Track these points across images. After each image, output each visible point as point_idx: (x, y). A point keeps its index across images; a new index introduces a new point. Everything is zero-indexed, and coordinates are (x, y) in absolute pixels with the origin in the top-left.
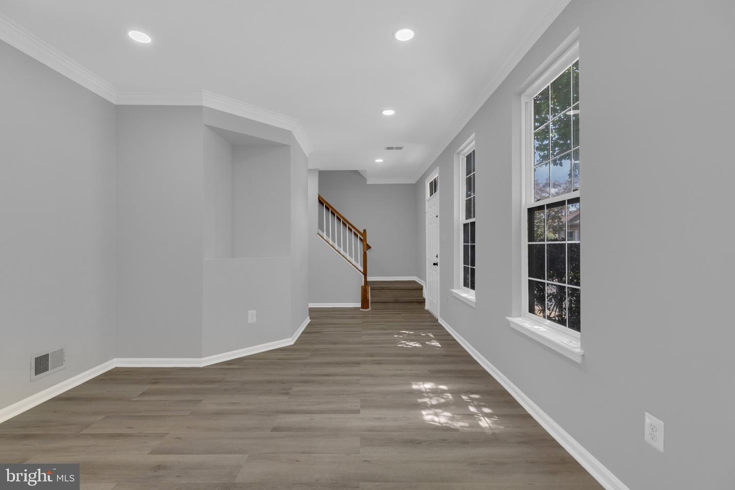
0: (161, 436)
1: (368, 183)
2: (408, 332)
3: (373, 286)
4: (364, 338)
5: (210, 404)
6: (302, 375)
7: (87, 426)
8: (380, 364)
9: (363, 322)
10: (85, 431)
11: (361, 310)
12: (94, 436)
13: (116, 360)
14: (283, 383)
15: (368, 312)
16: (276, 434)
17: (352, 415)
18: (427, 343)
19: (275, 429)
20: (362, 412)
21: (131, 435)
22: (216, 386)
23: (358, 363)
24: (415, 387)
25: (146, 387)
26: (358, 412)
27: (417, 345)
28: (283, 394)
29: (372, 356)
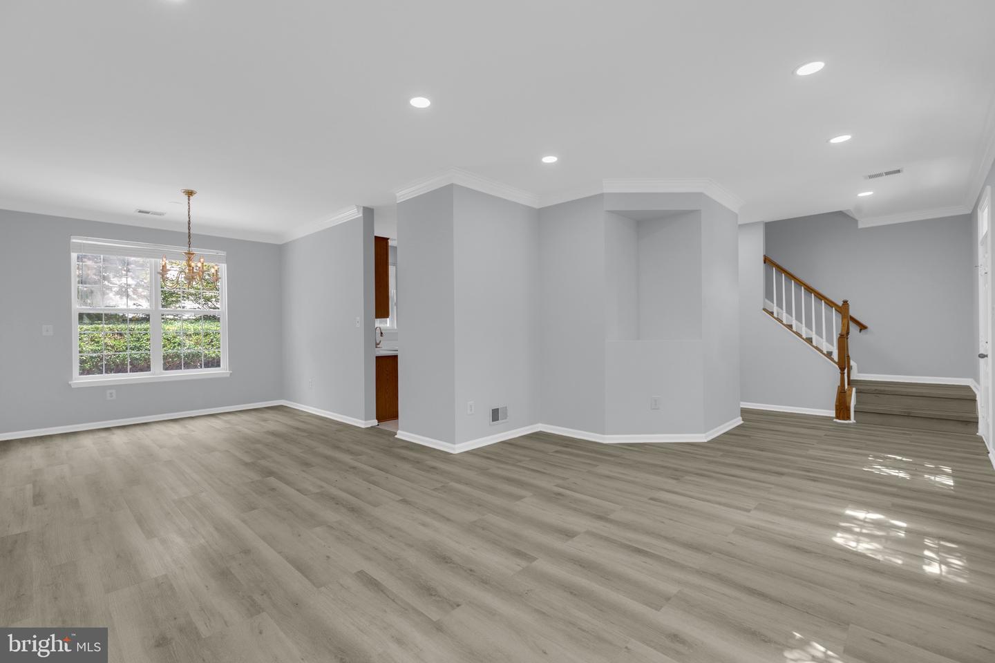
0: (564, 479)
1: (861, 226)
2: (900, 458)
3: (860, 387)
4: (811, 452)
5: (603, 469)
6: (701, 469)
7: (520, 461)
8: (815, 481)
9: (826, 435)
10: (519, 464)
11: (835, 420)
12: (523, 467)
13: (540, 424)
14: (676, 470)
15: (849, 424)
16: (652, 502)
17: (739, 511)
18: (926, 476)
19: (651, 499)
20: (751, 512)
21: (544, 473)
22: (613, 459)
23: (782, 474)
24: (849, 512)
25: (559, 448)
26: (748, 511)
27: (902, 474)
28: (672, 478)
29: (808, 471)
